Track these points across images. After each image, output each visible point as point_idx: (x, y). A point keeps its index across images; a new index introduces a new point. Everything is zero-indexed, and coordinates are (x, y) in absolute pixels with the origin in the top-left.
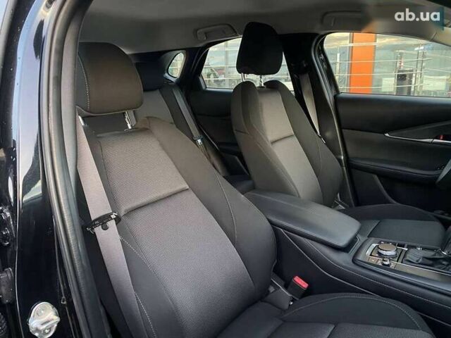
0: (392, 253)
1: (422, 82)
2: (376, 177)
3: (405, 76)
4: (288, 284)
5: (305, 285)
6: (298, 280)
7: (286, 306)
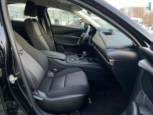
0: (73, 59)
1: (61, 23)
2: (62, 46)
3: (57, 20)
4: (52, 71)
5: (56, 70)
6: (55, 69)
7: (53, 76)
